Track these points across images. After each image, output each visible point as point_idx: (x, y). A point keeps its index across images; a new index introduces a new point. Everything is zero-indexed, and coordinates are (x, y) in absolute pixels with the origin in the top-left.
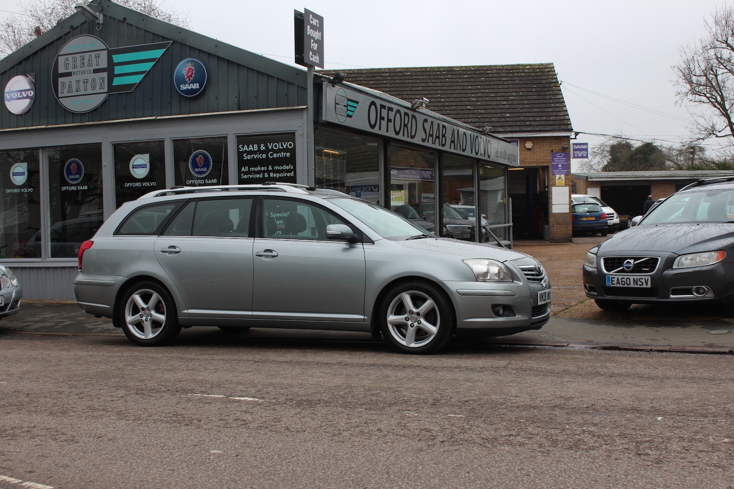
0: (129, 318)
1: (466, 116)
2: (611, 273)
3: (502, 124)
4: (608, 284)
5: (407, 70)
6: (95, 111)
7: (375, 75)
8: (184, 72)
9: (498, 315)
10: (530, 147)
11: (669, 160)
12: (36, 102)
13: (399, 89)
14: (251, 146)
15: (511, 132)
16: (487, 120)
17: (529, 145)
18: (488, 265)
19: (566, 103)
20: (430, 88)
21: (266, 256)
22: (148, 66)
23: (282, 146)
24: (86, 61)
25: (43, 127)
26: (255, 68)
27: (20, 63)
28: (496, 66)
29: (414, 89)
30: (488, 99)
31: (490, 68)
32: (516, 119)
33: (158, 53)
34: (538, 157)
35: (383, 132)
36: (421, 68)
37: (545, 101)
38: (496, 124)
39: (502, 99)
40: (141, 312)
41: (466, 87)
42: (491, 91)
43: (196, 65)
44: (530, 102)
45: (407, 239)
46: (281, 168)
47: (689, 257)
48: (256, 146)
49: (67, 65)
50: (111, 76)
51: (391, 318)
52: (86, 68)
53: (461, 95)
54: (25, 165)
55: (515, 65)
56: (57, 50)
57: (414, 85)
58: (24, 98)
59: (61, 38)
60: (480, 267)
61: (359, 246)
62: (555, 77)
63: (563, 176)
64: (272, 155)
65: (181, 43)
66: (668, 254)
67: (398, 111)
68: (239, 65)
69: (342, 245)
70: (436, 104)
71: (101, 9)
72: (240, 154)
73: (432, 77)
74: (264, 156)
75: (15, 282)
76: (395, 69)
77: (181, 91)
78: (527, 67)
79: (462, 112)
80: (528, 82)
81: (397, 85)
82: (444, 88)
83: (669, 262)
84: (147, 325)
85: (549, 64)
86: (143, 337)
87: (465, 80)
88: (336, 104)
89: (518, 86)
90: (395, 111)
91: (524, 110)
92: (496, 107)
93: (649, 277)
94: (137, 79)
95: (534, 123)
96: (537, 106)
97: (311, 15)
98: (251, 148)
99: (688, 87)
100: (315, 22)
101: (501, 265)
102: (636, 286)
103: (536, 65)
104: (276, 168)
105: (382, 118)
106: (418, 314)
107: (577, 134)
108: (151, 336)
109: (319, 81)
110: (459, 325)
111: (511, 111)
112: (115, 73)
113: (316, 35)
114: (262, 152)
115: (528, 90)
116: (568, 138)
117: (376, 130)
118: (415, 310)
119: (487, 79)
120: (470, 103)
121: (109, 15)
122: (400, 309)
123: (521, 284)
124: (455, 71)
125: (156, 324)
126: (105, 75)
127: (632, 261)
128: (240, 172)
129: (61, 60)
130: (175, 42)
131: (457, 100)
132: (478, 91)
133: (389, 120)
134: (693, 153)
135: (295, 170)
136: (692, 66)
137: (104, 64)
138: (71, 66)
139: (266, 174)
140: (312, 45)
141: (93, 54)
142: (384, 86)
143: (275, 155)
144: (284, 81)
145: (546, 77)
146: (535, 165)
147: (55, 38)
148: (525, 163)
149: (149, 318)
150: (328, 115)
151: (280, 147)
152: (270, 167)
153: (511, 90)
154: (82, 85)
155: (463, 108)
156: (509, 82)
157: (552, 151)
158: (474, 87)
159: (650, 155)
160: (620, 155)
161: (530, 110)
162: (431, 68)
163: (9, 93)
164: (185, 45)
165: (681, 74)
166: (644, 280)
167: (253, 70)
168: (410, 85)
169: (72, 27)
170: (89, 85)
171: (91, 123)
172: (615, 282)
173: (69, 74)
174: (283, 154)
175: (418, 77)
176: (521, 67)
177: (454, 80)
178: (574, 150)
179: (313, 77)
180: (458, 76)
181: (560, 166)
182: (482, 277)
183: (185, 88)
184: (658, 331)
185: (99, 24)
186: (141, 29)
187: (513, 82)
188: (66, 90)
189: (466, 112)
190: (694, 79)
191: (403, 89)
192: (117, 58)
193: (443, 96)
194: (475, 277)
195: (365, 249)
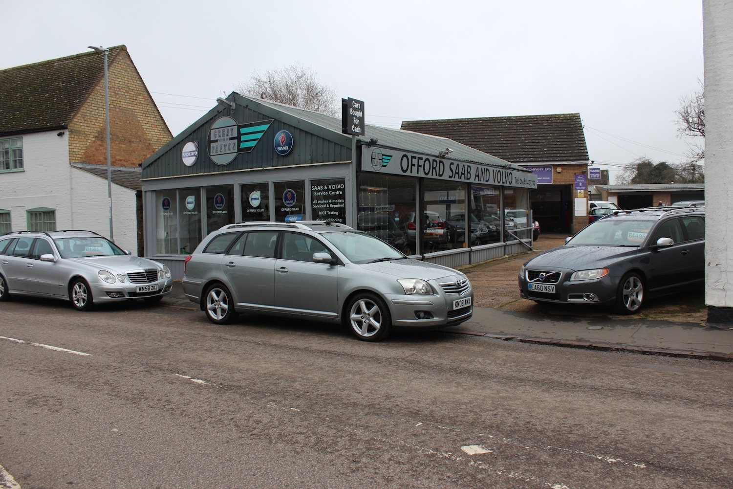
0: (209, 306)
1: (517, 150)
2: (532, 281)
3: (541, 156)
4: (530, 289)
5: (480, 119)
6: (230, 164)
7: (459, 123)
8: (280, 139)
9: (419, 317)
10: (560, 171)
11: (677, 175)
12: (199, 158)
13: (474, 132)
14: (319, 186)
15: (547, 161)
16: (531, 153)
17: (559, 170)
18: (415, 283)
19: (586, 141)
20: (494, 132)
21: (282, 272)
22: (259, 136)
23: (337, 187)
24: (225, 133)
25: (202, 174)
26: (321, 136)
27: (191, 134)
28: (540, 116)
29: (484, 132)
30: (533, 138)
31: (536, 117)
32: (551, 152)
33: (265, 127)
34: (564, 178)
35: (414, 174)
36: (489, 118)
37: (572, 140)
38: (537, 156)
39: (542, 138)
40: (215, 303)
41: (518, 131)
42: (535, 133)
43: (287, 134)
44: (561, 140)
45: (369, 263)
46: (336, 201)
47: (584, 272)
48: (322, 187)
49: (215, 135)
50: (239, 142)
51: (353, 316)
52: (226, 137)
53: (515, 136)
54: (193, 197)
55: (553, 115)
56: (210, 126)
57: (484, 129)
58: (192, 156)
59: (212, 118)
60: (408, 284)
61: (336, 267)
62: (580, 123)
63: (582, 191)
64: (331, 193)
65: (279, 121)
66: (567, 270)
67: (427, 159)
68: (312, 135)
69: (326, 266)
70: (497, 142)
71: (234, 100)
72: (312, 192)
73: (496, 124)
74: (327, 193)
75: (169, 275)
76: (472, 119)
77: (278, 151)
78: (562, 116)
79: (514, 148)
80: (561, 126)
81: (473, 130)
82: (504, 131)
83: (568, 276)
84: (219, 311)
85: (576, 114)
86: (216, 318)
87: (518, 125)
88: (372, 158)
89: (554, 129)
90: (424, 159)
91: (556, 146)
92: (538, 144)
93: (554, 286)
94: (253, 144)
95: (563, 155)
96: (566, 143)
97: (353, 102)
98: (319, 188)
99: (686, 125)
100: (357, 105)
101: (424, 283)
102: (546, 292)
103: (567, 115)
104: (333, 201)
105: (413, 165)
106: (369, 314)
107: (593, 162)
108: (221, 318)
109: (359, 145)
110: (393, 324)
111: (548, 146)
112: (242, 140)
113: (359, 114)
114: (325, 191)
115: (561, 132)
116: (586, 165)
117: (408, 173)
118: (367, 312)
119: (533, 125)
120: (521, 141)
121: (238, 103)
122: (359, 311)
123: (439, 296)
124: (512, 119)
125: (223, 310)
126: (236, 141)
127: (544, 274)
128: (312, 204)
129: (212, 132)
130: (275, 120)
131: (512, 139)
132: (527, 133)
133: (419, 166)
134: (694, 170)
135: (344, 202)
136: (689, 111)
137: (235, 135)
138: (217, 136)
139: (328, 205)
140: (354, 121)
141: (229, 128)
142: (464, 130)
143: (333, 193)
144: (338, 144)
145: (574, 123)
146: (563, 183)
147: (209, 119)
148: (556, 182)
149: (219, 306)
150: (366, 166)
151: (337, 188)
152: (330, 200)
153: (549, 132)
154: (223, 148)
155: (515, 145)
156: (548, 127)
157: (575, 174)
158: (524, 131)
159: (663, 170)
160: (643, 170)
161: (560, 146)
162: (496, 118)
163: (184, 153)
164: (281, 121)
165: (681, 117)
166: (550, 288)
167: (321, 137)
168: (481, 129)
169: (218, 111)
170: (227, 147)
171: (227, 172)
172: (534, 288)
173: (216, 141)
174: (337, 193)
175: (487, 124)
176: (557, 116)
177: (511, 126)
178: (591, 173)
179: (355, 141)
180: (514, 123)
181: (581, 184)
182: (410, 292)
183: (280, 149)
184: (555, 325)
185: (233, 109)
186: (256, 112)
187: (551, 127)
188: (215, 151)
189: (517, 148)
190: (690, 120)
191: (476, 132)
192: (243, 131)
193: (502, 137)
194: (405, 292)
195: (339, 271)
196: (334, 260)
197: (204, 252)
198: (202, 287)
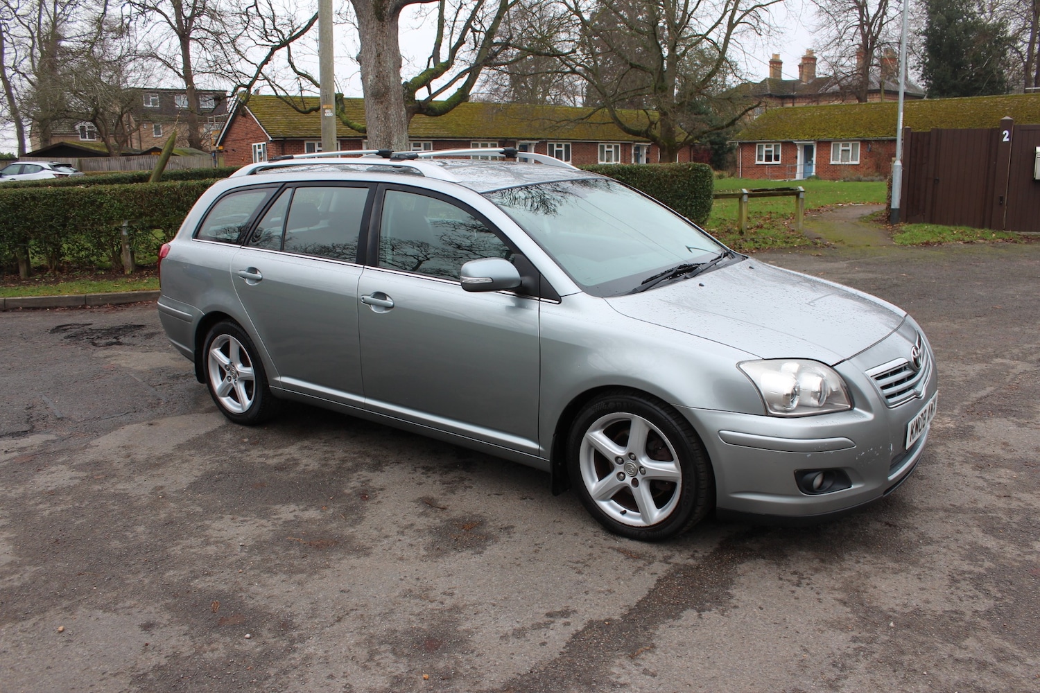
9: (807, 488)
18: (797, 375)
21: (378, 305)
61: (535, 303)
69: (505, 299)
84: (240, 389)
101: (825, 372)
108: (246, 406)
110: (720, 503)
123: (869, 416)
182: (778, 405)
194: (763, 405)
195: (543, 313)
196: (527, 280)
197: (196, 235)
198: (193, 326)
